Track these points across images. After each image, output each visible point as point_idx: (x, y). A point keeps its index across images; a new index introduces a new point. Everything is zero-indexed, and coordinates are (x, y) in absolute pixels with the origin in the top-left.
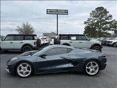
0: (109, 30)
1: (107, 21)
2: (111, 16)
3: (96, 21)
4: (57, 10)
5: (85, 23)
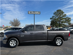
0: (65, 23)
1: (64, 17)
3: (57, 18)
5: (51, 19)
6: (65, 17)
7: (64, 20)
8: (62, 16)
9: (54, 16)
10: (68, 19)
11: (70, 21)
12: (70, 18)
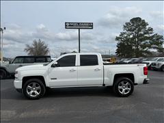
0: (150, 47)
1: (147, 35)
2: (151, 30)
3: (131, 36)
4: (79, 23)
5: (117, 39)
6: (151, 35)
7: (148, 41)
8: (142, 33)
9: (125, 33)
10: (158, 39)
11: (161, 43)
12: (161, 37)
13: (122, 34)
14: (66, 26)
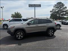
0: (65, 15)
2: (66, 7)
3: (57, 11)
4: (35, 5)
5: (51, 12)
6: (66, 10)
7: (64, 13)
8: (62, 9)
9: (54, 9)
13: (53, 10)
14: (29, 6)
